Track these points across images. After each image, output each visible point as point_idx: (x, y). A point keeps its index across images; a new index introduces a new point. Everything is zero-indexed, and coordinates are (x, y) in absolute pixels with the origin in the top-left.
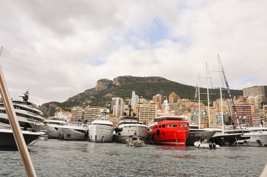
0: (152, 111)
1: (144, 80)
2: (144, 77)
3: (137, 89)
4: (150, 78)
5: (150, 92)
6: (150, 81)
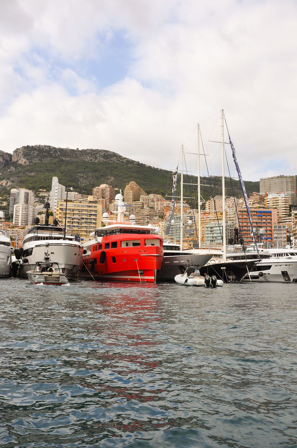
0: (92, 217)
1: (76, 155)
2: (78, 149)
3: (62, 173)
4: (88, 151)
5: (89, 180)
6: (88, 158)
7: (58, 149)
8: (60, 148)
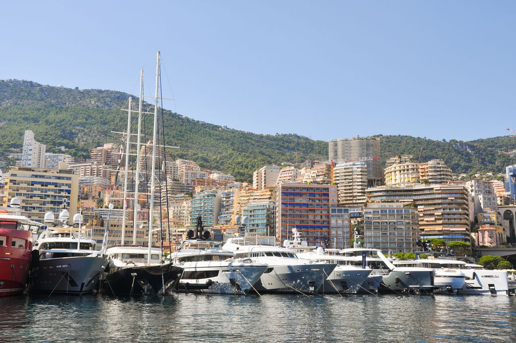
1: (75, 98)
2: (77, 88)
4: (93, 92)
6: (93, 102)
7: (46, 88)
8: (48, 85)
